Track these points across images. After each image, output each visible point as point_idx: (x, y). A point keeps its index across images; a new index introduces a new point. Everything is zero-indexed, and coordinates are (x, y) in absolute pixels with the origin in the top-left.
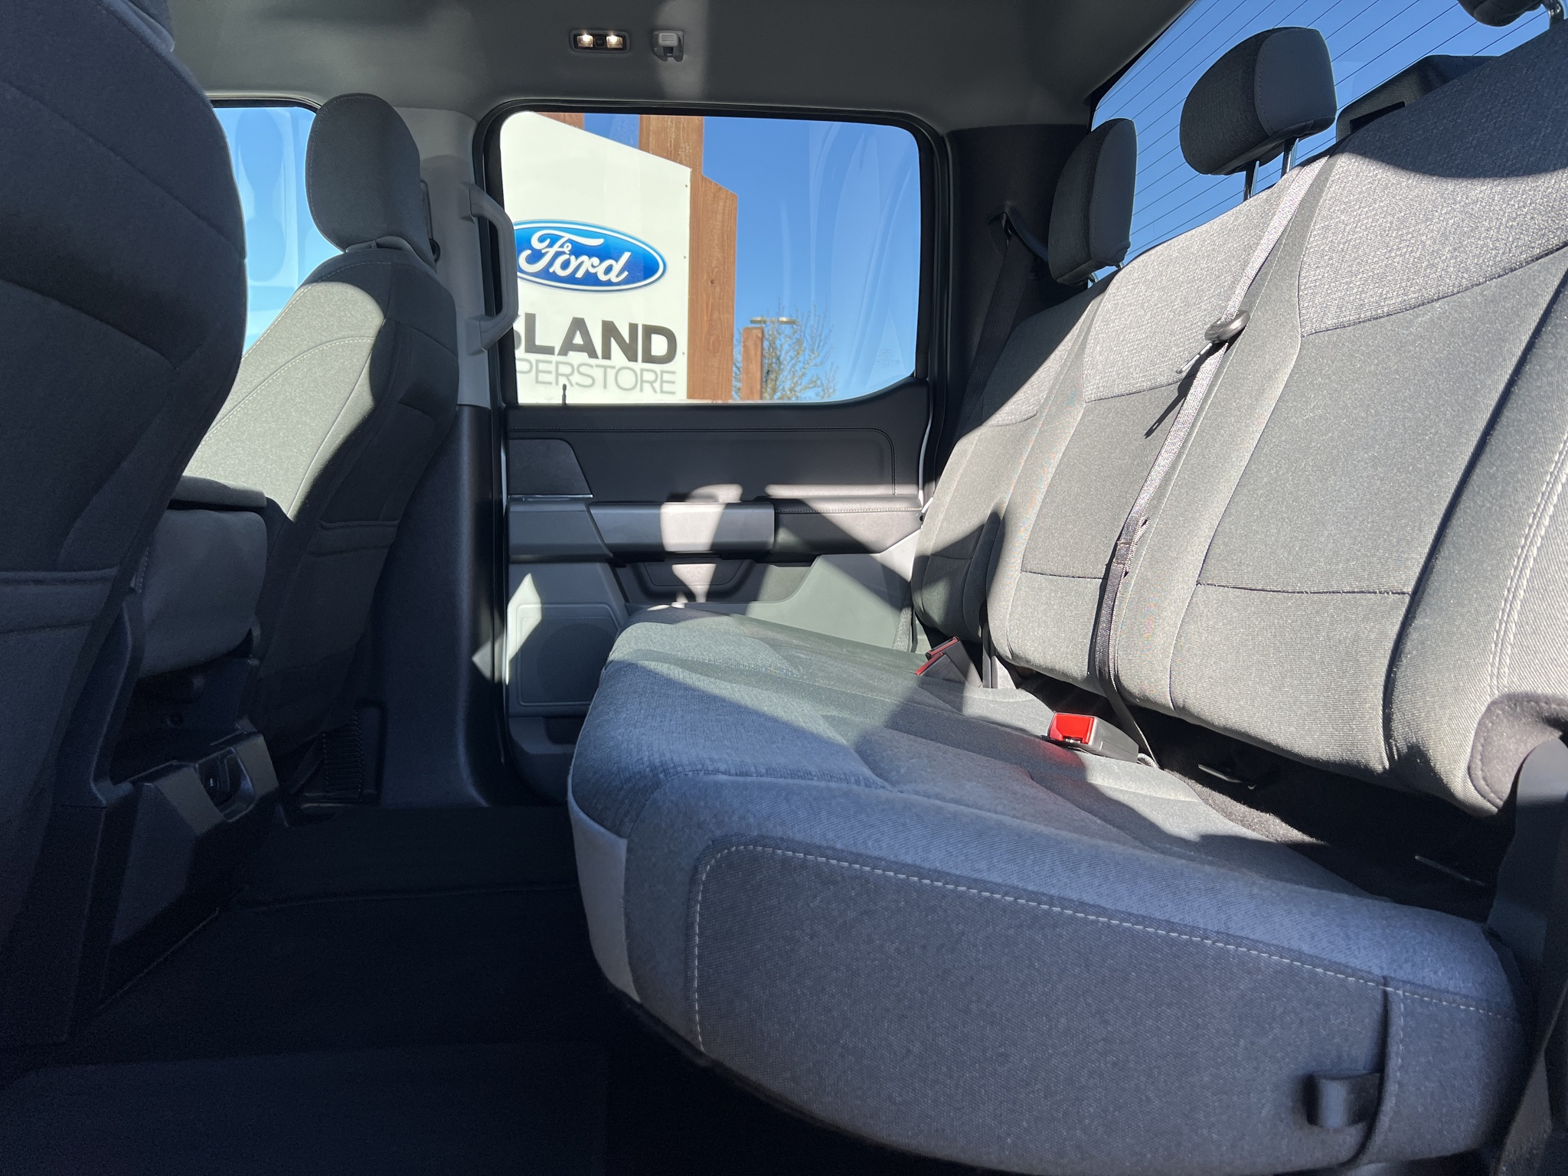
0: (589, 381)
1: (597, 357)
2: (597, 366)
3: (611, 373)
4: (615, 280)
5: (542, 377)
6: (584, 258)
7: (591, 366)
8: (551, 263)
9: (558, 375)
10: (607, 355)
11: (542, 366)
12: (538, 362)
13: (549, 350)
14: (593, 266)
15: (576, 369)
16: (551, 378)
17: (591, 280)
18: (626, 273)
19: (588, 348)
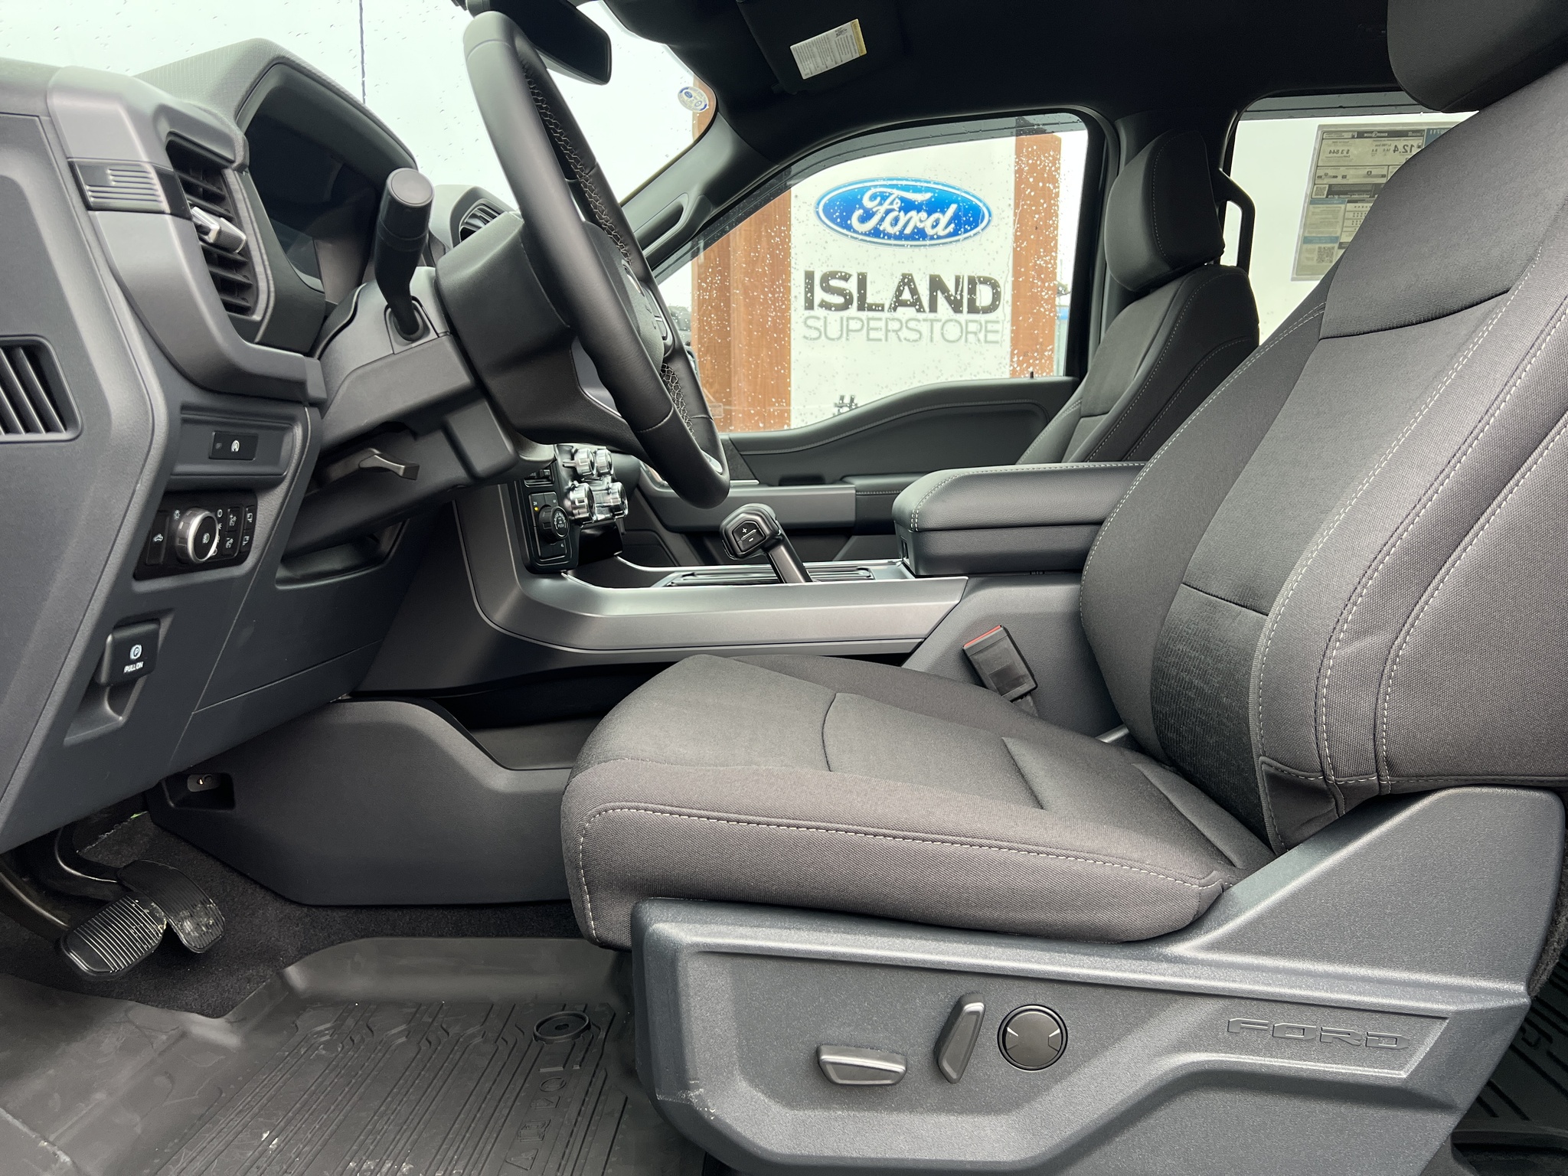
0: (916, 336)
1: (924, 311)
2: (924, 320)
3: (937, 326)
4: (942, 233)
5: (873, 334)
6: (913, 213)
7: (919, 321)
8: (882, 219)
9: (887, 331)
10: (933, 308)
11: (873, 324)
12: (869, 319)
13: (878, 307)
14: (921, 221)
15: (904, 324)
16: (880, 335)
17: (919, 234)
18: (953, 226)
19: (916, 303)
